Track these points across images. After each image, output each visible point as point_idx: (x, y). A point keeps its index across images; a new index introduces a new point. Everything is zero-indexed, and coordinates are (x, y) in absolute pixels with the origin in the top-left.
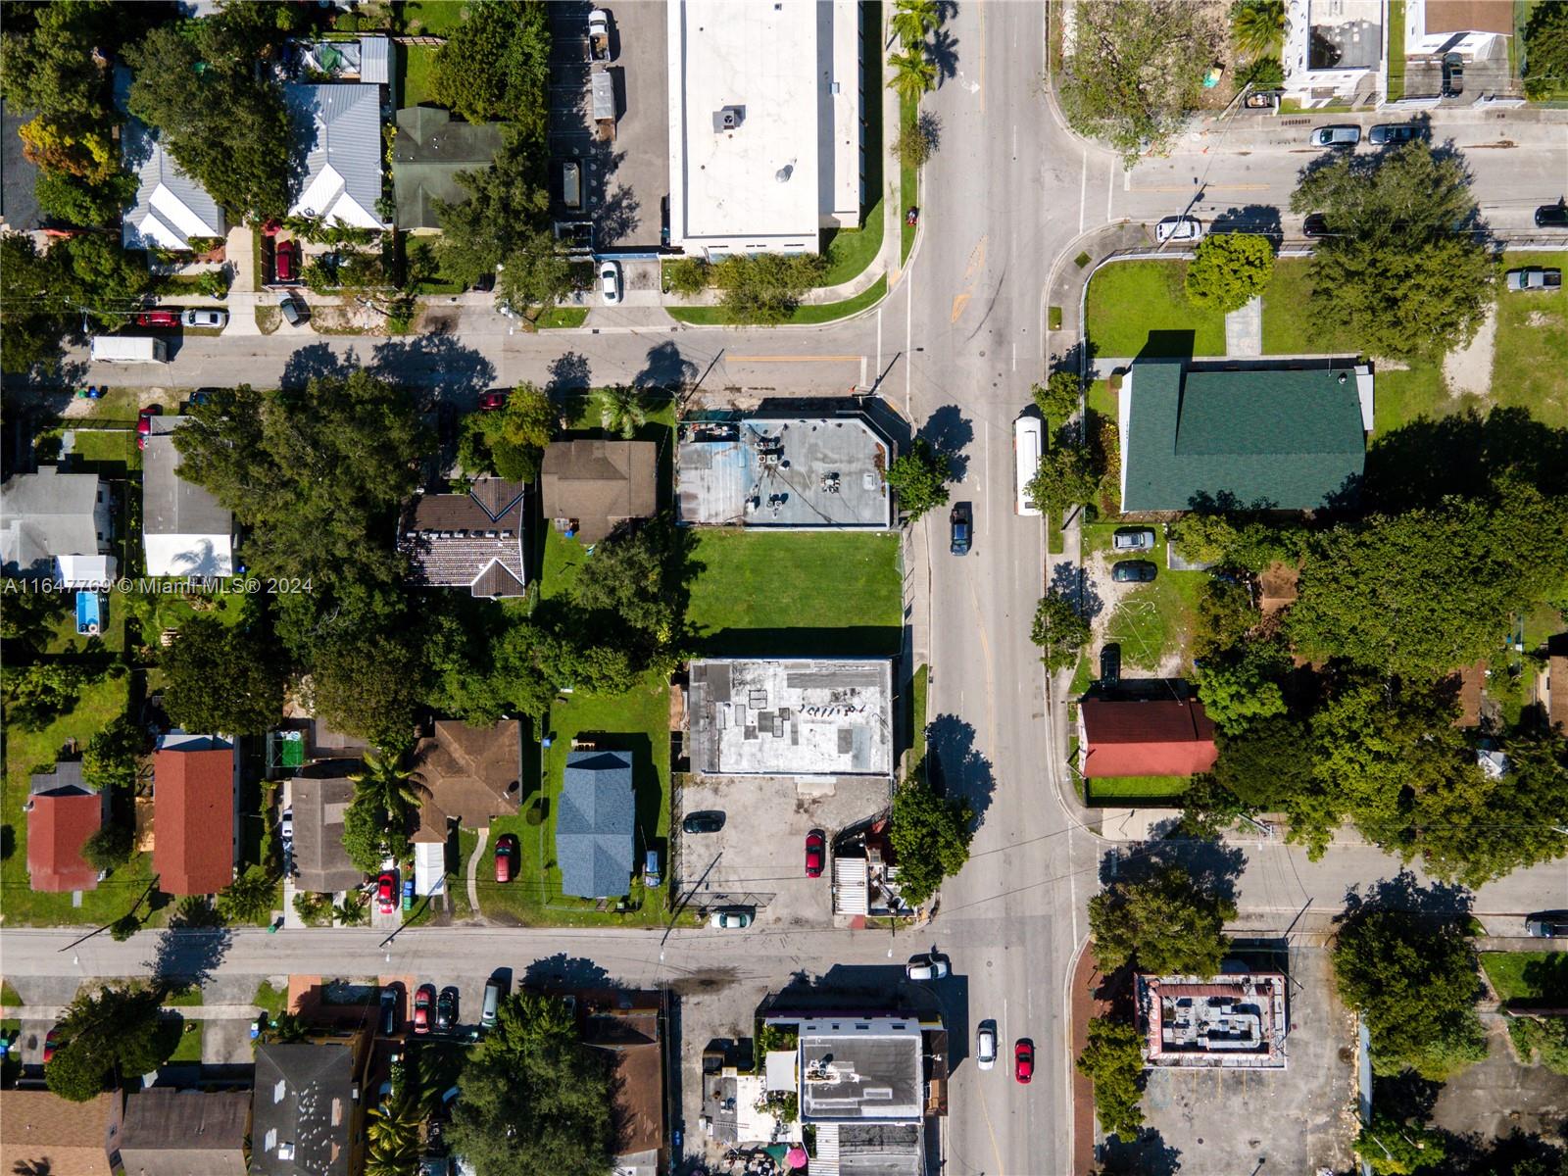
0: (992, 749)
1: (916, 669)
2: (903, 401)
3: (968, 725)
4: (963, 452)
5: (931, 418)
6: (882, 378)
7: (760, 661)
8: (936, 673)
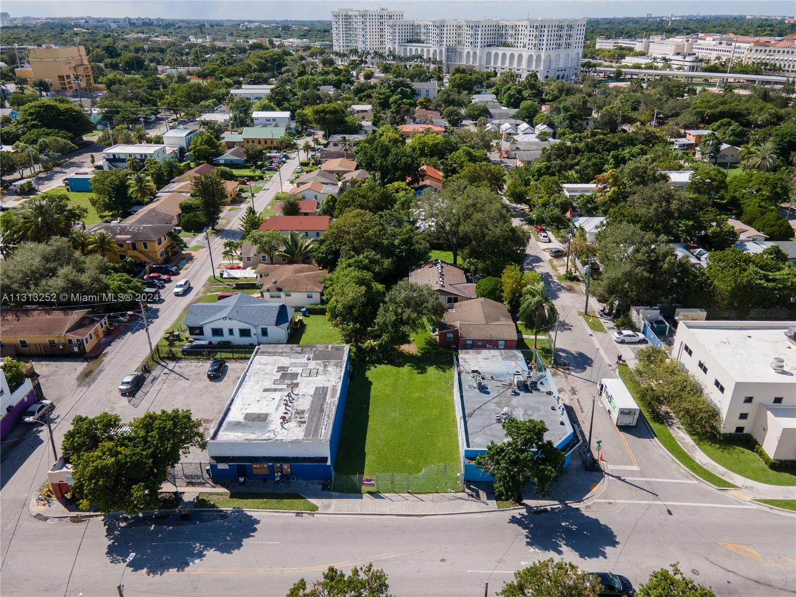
0: (200, 571)
1: (313, 501)
2: (605, 496)
3: (239, 546)
4: (564, 548)
5: (597, 521)
6: (624, 481)
7: (342, 374)
8: (307, 519)
